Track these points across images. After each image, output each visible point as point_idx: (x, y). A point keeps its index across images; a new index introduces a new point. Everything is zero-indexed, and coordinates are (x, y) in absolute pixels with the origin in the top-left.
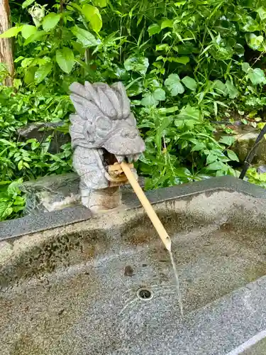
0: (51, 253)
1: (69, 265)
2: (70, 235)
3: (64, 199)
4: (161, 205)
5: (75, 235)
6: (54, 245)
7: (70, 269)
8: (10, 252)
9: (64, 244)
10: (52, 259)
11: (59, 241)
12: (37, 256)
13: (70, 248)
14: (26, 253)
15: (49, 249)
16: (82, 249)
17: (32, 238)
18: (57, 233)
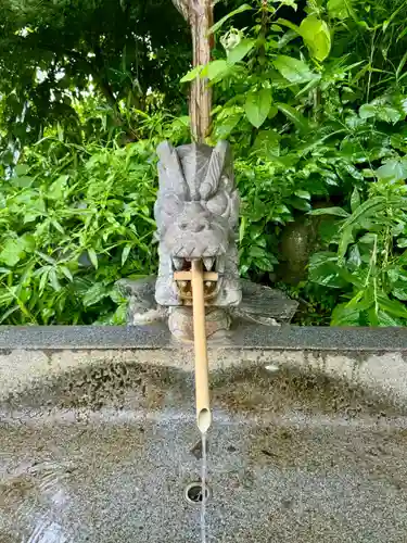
0: (100, 384)
1: (121, 408)
2: (129, 365)
3: (146, 311)
4: (293, 354)
5: (137, 367)
6: (105, 374)
7: (122, 414)
8: (47, 367)
9: (119, 376)
10: (100, 392)
11: (112, 370)
12: (80, 383)
13: (127, 385)
14: (67, 374)
15: (97, 377)
16: (144, 390)
17: (76, 356)
18: (111, 358)
